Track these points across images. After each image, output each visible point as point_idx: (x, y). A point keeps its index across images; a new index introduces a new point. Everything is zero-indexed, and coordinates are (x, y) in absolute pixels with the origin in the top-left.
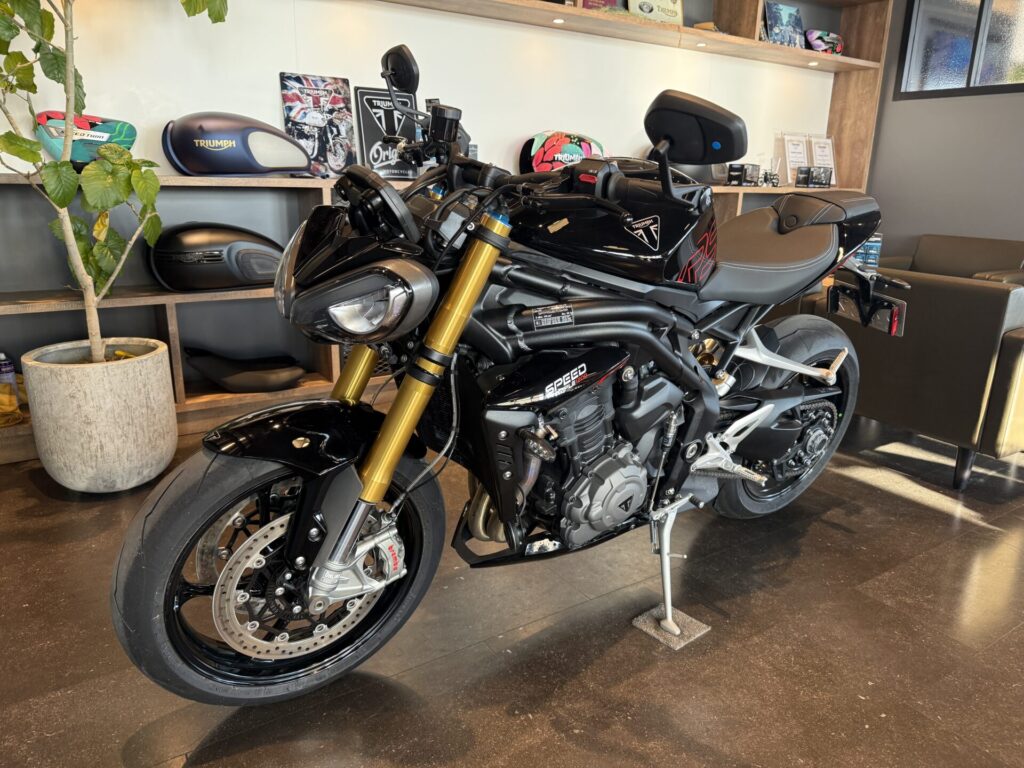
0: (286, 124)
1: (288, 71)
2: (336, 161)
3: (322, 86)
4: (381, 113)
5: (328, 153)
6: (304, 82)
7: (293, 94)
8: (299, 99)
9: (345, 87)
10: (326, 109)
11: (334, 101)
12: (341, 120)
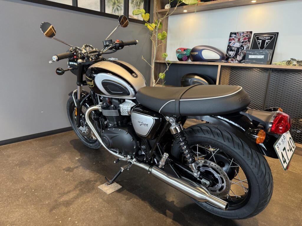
0: (228, 47)
1: (233, 31)
2: (239, 58)
3: (242, 34)
4: (261, 41)
5: (238, 55)
6: (237, 34)
7: (232, 38)
8: (234, 39)
9: (250, 34)
10: (241, 42)
11: (245, 39)
12: (245, 45)
